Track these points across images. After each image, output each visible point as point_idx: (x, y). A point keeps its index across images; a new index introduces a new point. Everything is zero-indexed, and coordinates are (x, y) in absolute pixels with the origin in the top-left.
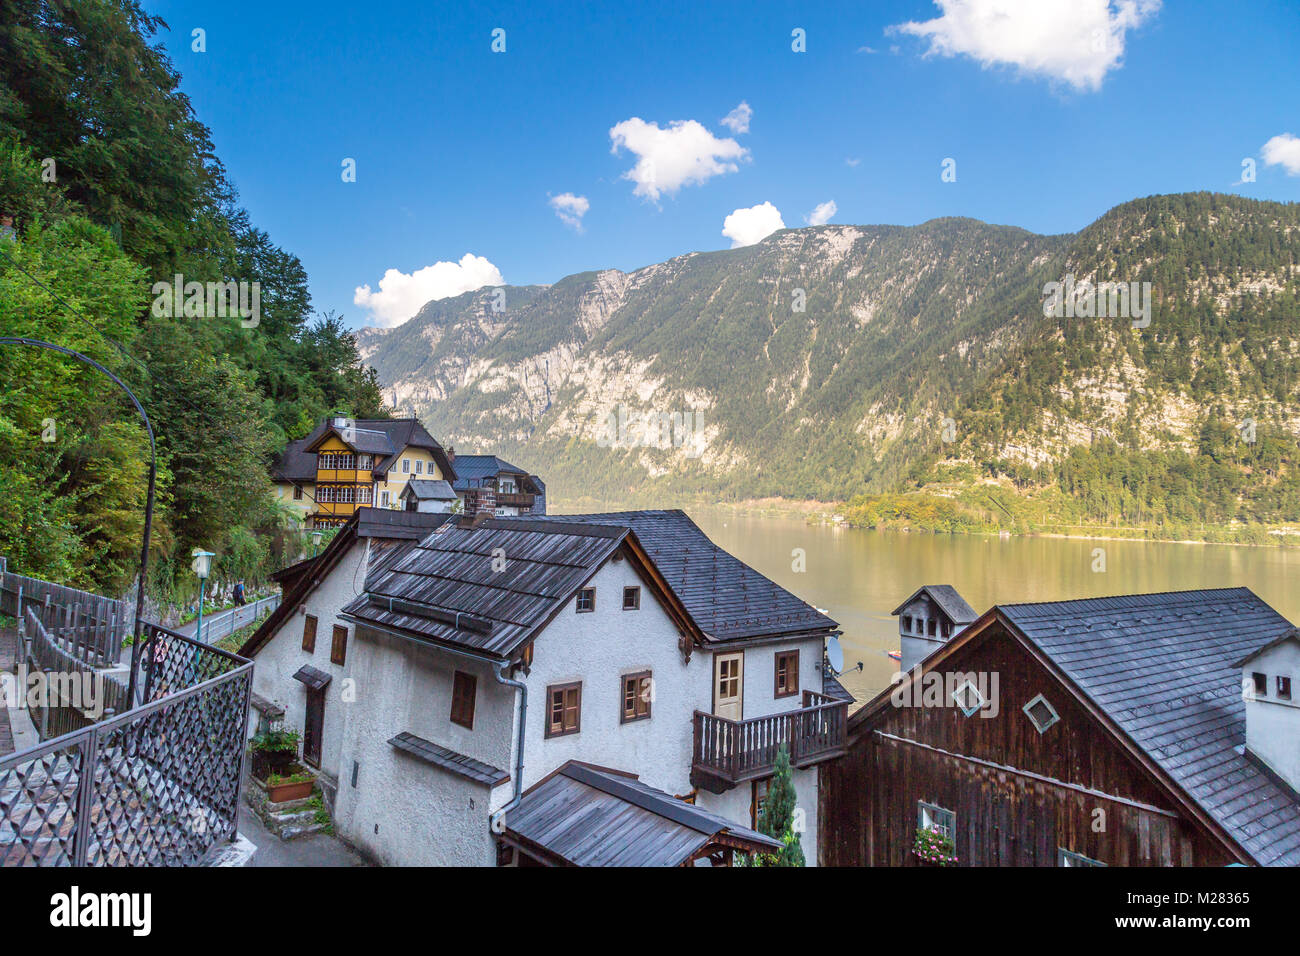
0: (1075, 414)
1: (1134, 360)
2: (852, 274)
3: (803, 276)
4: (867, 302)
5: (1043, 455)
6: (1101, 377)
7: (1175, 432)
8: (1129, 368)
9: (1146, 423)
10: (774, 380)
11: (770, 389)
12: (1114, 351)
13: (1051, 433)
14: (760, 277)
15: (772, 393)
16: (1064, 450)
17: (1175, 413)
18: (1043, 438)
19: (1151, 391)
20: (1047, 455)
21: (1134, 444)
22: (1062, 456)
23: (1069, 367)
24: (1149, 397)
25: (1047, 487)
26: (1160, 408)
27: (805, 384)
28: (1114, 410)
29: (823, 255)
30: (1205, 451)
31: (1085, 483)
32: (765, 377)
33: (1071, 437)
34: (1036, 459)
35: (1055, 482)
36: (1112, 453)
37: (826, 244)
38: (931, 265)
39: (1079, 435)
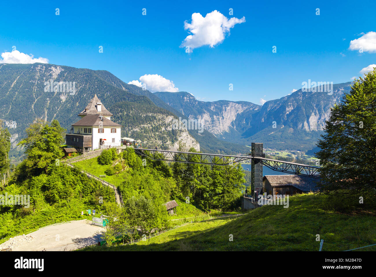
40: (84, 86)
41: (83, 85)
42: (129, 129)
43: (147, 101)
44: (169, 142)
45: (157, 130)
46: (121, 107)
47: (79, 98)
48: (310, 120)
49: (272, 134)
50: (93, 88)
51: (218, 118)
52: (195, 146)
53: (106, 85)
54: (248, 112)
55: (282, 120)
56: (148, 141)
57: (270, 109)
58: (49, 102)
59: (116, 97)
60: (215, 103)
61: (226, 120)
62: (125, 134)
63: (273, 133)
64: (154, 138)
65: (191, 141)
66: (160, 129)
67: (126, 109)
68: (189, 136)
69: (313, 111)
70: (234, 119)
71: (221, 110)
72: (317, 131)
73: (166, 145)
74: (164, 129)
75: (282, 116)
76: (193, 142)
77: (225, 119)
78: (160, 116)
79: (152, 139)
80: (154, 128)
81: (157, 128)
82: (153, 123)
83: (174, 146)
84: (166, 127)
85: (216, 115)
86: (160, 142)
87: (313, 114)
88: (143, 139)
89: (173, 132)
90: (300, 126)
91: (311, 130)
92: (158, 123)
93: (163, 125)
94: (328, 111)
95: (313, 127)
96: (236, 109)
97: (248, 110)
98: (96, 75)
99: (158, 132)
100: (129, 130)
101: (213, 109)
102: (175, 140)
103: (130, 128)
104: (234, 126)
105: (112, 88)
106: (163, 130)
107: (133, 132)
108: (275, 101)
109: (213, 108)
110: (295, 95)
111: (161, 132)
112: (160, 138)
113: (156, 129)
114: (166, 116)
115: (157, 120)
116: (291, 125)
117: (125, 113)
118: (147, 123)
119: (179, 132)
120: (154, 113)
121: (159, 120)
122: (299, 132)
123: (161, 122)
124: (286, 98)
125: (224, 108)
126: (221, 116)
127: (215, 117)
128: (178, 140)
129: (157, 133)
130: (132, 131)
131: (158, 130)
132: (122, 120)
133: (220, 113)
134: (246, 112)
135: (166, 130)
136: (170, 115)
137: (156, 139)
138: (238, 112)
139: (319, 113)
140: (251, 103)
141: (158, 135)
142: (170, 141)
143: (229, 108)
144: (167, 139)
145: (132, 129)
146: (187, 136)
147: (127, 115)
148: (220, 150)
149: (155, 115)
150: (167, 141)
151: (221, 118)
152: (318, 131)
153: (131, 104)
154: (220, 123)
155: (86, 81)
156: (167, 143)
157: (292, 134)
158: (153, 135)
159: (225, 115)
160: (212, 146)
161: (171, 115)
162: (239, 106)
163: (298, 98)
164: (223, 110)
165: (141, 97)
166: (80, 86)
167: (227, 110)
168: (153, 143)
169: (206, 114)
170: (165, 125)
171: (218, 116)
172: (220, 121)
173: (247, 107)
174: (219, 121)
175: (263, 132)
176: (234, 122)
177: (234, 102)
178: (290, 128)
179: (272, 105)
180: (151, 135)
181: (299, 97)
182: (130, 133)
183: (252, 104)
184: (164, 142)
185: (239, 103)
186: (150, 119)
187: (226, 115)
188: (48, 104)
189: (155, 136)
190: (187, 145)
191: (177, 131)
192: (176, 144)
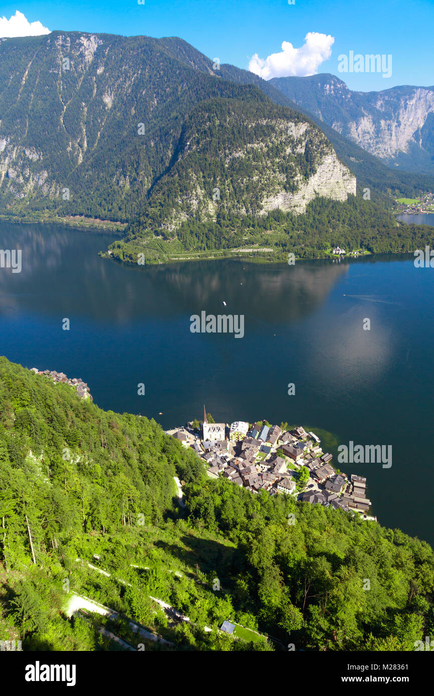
0: (182, 209)
1: (200, 187)
2: (100, 71)
3: (74, 69)
4: (109, 93)
5: (173, 227)
6: (190, 194)
7: (212, 214)
8: (199, 190)
9: (204, 212)
10: (70, 143)
11: (69, 149)
12: (194, 184)
13: (176, 218)
14: (49, 69)
15: (70, 151)
16: (179, 224)
17: (212, 207)
18: (173, 220)
19: (205, 199)
20: (174, 226)
21: (199, 220)
22: (179, 226)
23: (181, 191)
24: (204, 202)
25: (175, 239)
26: (208, 206)
27: (85, 145)
28: (195, 207)
29: (82, 55)
30: (218, 222)
31: (185, 237)
32: (65, 141)
33: (182, 218)
34: (171, 229)
35: (176, 237)
36: (193, 224)
37: (83, 48)
38: (138, 74)
39: (184, 217)
40: (141, 74)
41: (140, 72)
42: (225, 154)
43: (257, 94)
44: (299, 177)
45: (276, 154)
46: (209, 110)
47: (135, 99)
50: (156, 75)
51: (388, 125)
52: (348, 181)
53: (179, 68)
56: (260, 175)
58: (86, 109)
59: (200, 90)
60: (387, 92)
61: (405, 128)
62: (219, 164)
64: (272, 170)
65: (342, 173)
66: (282, 152)
67: (218, 113)
68: (337, 163)
70: (422, 126)
71: (396, 107)
73: (294, 183)
74: (291, 151)
76: (344, 175)
77: (402, 126)
78: (281, 125)
79: (268, 172)
80: (271, 150)
81: (278, 150)
82: (269, 140)
83: (308, 183)
84: (294, 147)
85: (386, 120)
86: (282, 178)
88: (251, 172)
89: (307, 156)
92: (280, 139)
93: (289, 143)
96: (428, 103)
98: (161, 48)
99: (279, 158)
100: (226, 156)
101: (381, 106)
102: (310, 171)
103: (227, 151)
104: (420, 140)
105: (190, 74)
106: (288, 154)
107: (233, 160)
109: (381, 104)
111: (284, 158)
112: (283, 170)
113: (276, 151)
114: (293, 124)
115: (276, 133)
117: (218, 122)
118: (258, 140)
119: (319, 155)
120: (272, 119)
121: (281, 132)
123: (284, 137)
125: (403, 102)
126: (396, 120)
127: (383, 122)
128: (316, 171)
129: (277, 160)
130: (230, 157)
131: (279, 154)
132: (212, 136)
133: (393, 114)
135: (294, 153)
136: (302, 122)
137: (275, 172)
138: (430, 110)
141: (278, 163)
142: (300, 174)
143: (413, 102)
144: (295, 171)
145: (230, 154)
146: (334, 162)
147: (221, 125)
148: (393, 188)
149: (274, 122)
150: (296, 175)
151: (394, 124)
153: (227, 104)
154: (391, 135)
155: (144, 62)
156: (296, 178)
158: (269, 165)
159: (403, 118)
160: (377, 181)
161: (304, 120)
164: (400, 108)
165: (245, 86)
166: (134, 74)
167: (408, 106)
168: (269, 179)
169: (365, 118)
170: (292, 142)
171: (388, 122)
174: (390, 132)
176: (420, 132)
177: (426, 88)
180: (265, 164)
182: (227, 161)
184: (290, 177)
186: (263, 131)
187: (405, 118)
188: (85, 113)
189: (273, 166)
190: (332, 180)
191: (316, 152)
192: (312, 180)
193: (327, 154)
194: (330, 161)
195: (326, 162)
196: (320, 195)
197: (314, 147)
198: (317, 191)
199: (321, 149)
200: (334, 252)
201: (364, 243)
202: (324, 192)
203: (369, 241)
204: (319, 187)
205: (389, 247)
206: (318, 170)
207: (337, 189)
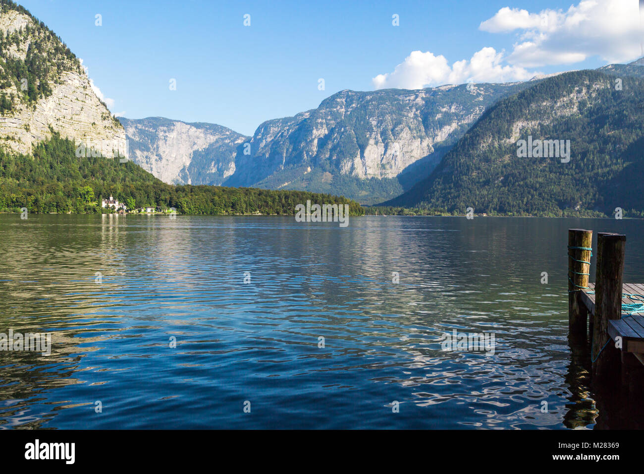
44: (15, 91)
48: (366, 154)
49: (285, 186)
52: (113, 131)
54: (220, 146)
55: (305, 157)
57: (273, 138)
61: (167, 165)
63: (286, 184)
69: (371, 135)
70: (188, 164)
71: (154, 138)
72: (380, 178)
75: (304, 148)
77: (164, 161)
85: (142, 150)
87: (372, 141)
89: (31, 66)
90: (346, 167)
91: (369, 177)
94: (400, 136)
95: (373, 171)
96: (192, 139)
97: (220, 143)
101: (134, 135)
102: (39, 89)
104: (188, 179)
108: (286, 121)
110: (329, 103)
116: (328, 167)
119: (55, 68)
122: (344, 180)
124: (307, 114)
125: (161, 134)
126: (155, 154)
133: (150, 146)
134: (217, 148)
138: (196, 148)
139: (383, 141)
140: (225, 128)
143: (172, 135)
150: (8, 86)
151: (154, 158)
152: (382, 179)
156: (8, 91)
157: (331, 184)
159: (164, 152)
162: (198, 133)
163: (337, 111)
164: (159, 139)
167: (168, 139)
171: (146, 153)
172: (151, 164)
173: (217, 137)
174: (149, 166)
175: (264, 184)
176: (186, 171)
177: (187, 124)
178: (325, 171)
179: (276, 129)
181: (339, 107)
183: (228, 130)
185: (198, 126)
187: (166, 153)
190: (83, 117)
191: (49, 64)
192: (44, 105)
193: (71, 69)
194: (77, 83)
195: (70, 82)
196: (63, 137)
197: (45, 55)
198: (56, 129)
199: (59, 59)
200: (104, 205)
201: (163, 197)
202: (68, 132)
203: (170, 193)
204: (60, 123)
205: (211, 204)
206: (55, 92)
207: (94, 134)
